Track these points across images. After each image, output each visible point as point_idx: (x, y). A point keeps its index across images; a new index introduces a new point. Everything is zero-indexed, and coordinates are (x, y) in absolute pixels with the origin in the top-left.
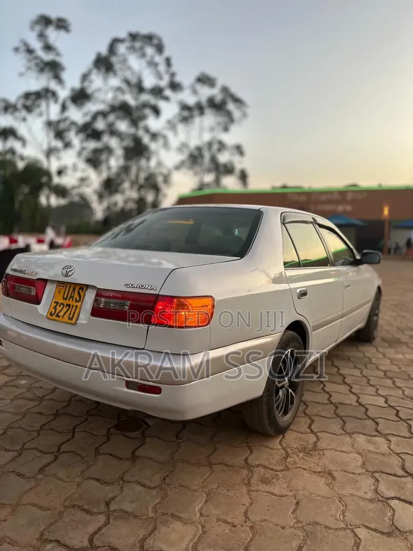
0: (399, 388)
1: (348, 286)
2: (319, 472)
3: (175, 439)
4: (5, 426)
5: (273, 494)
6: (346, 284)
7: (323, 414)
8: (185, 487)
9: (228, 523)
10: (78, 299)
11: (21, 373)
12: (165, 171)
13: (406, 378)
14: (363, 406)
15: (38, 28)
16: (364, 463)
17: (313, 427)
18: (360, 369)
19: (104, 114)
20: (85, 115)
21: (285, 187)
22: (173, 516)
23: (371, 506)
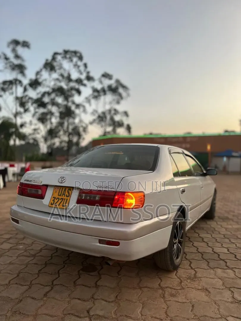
0: (234, 243)
1: (202, 187)
2: (201, 289)
3: (117, 275)
4: (17, 272)
5: (178, 302)
6: (201, 186)
7: (196, 258)
8: (129, 301)
9: (158, 318)
10: (68, 195)
11: (18, 242)
12: (84, 125)
13: (236, 238)
14: (217, 253)
15: (12, 46)
16: (223, 284)
17: (192, 265)
18: (210, 234)
19: (49, 94)
20: (38, 94)
21: (151, 134)
22: (126, 316)
23: (232, 305)
